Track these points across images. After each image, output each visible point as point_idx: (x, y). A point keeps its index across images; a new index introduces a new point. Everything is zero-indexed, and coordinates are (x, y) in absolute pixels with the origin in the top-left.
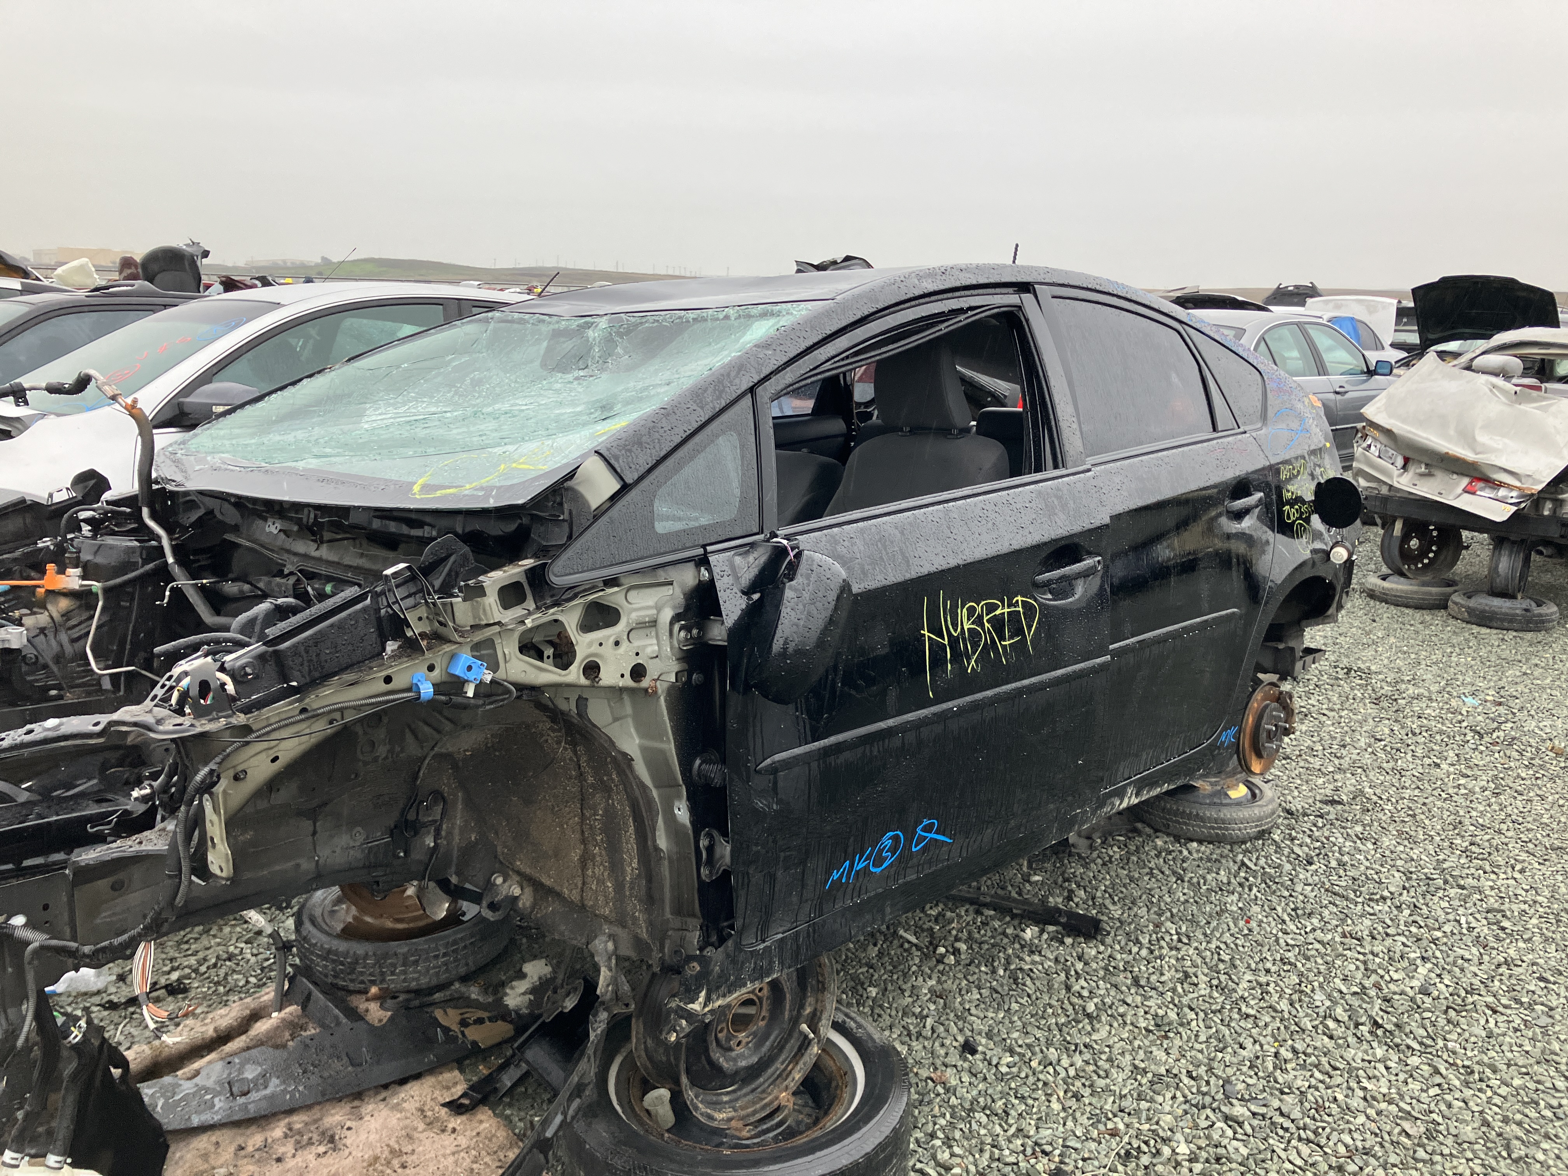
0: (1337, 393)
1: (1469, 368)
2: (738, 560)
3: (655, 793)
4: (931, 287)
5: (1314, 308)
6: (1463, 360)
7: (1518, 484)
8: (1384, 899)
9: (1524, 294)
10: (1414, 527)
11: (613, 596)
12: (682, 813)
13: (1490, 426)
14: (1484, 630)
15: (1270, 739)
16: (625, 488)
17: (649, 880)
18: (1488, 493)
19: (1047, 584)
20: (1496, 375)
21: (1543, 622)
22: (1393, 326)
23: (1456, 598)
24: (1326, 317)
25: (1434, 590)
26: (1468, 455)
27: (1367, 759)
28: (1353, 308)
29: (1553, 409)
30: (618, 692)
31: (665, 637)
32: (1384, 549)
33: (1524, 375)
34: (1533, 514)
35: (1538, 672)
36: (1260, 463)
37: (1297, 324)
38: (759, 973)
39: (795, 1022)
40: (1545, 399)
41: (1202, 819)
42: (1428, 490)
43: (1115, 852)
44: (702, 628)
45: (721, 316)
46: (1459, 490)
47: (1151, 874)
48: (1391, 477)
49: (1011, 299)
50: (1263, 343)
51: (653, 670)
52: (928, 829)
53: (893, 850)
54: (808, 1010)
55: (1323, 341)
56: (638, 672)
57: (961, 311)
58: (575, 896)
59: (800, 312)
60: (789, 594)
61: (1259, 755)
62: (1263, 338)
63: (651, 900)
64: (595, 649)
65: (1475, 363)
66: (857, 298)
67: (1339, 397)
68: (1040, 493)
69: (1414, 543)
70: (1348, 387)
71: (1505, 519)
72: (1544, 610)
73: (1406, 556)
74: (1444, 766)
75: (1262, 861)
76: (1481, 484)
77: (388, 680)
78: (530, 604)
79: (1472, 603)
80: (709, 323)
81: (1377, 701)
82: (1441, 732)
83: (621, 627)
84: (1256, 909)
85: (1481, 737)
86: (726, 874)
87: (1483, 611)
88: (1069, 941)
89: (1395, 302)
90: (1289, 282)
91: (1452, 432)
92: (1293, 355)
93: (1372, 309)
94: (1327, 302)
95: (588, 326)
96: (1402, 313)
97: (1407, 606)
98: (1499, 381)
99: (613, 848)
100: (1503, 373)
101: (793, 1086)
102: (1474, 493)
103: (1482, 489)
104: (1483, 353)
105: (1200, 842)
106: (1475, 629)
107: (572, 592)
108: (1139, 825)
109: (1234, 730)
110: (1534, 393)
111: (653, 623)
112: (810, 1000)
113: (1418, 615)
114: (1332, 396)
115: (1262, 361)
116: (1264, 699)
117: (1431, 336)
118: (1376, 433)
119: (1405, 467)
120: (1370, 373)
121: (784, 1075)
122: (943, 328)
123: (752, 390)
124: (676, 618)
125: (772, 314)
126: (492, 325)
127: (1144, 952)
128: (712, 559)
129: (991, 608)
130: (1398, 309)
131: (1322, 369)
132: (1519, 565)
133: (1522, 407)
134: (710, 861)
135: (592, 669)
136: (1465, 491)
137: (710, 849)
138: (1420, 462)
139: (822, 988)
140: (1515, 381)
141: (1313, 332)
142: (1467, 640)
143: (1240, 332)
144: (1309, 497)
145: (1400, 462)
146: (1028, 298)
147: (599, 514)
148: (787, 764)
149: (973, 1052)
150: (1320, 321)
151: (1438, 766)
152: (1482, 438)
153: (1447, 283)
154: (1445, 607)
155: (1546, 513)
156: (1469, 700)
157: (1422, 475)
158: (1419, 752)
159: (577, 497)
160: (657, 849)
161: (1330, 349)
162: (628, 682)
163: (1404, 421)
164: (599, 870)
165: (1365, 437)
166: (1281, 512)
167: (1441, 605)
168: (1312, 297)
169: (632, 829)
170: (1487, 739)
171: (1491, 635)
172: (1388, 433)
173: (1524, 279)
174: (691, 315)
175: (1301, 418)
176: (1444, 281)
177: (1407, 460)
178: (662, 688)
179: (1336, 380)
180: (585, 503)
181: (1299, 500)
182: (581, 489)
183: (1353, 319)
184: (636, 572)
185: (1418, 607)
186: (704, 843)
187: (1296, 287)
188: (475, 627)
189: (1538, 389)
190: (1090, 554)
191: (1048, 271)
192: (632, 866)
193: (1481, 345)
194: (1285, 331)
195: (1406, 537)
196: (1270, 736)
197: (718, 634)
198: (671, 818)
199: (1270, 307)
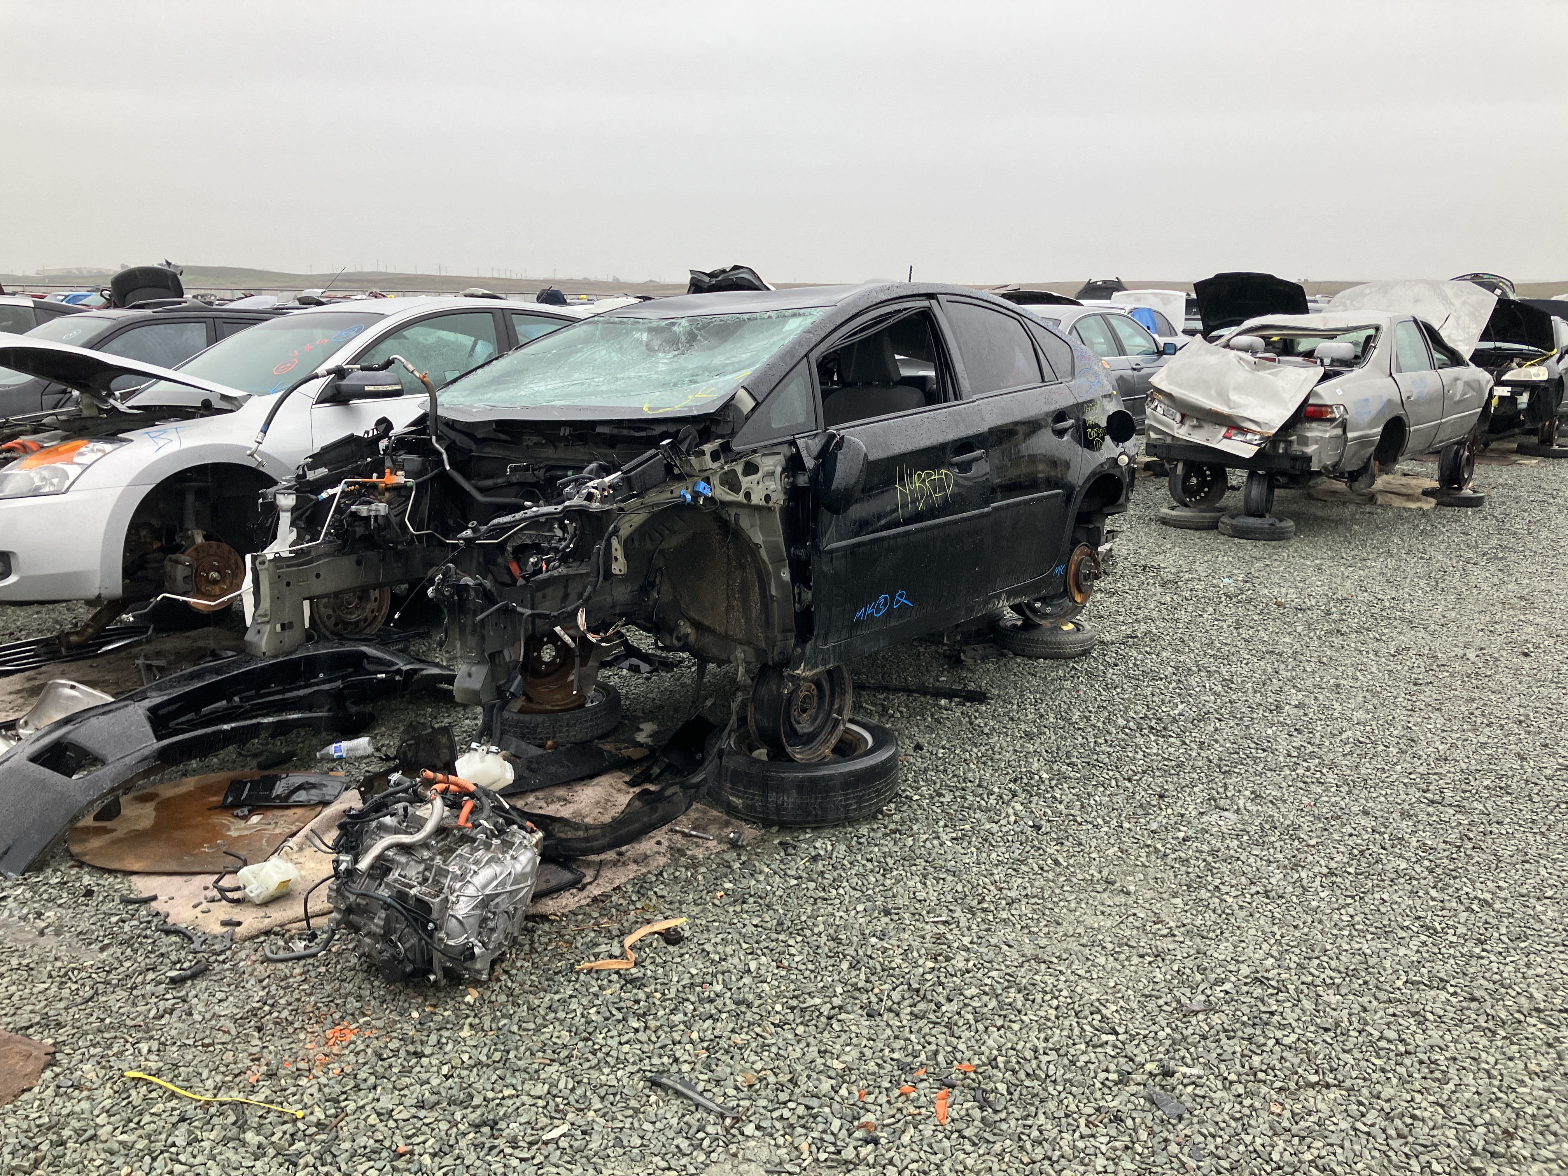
0: (1134, 369)
1: (1227, 346)
2: (810, 442)
3: (770, 566)
4: (885, 298)
5: (1120, 301)
6: (1223, 340)
7: (1259, 429)
8: (1161, 679)
9: (1282, 288)
10: (1192, 467)
11: (757, 459)
12: (786, 575)
13: (1238, 388)
14: (1242, 541)
15: (1085, 580)
16: (758, 404)
17: (767, 614)
18: (1240, 438)
19: (957, 465)
20: (1247, 351)
21: (1283, 533)
22: (1184, 316)
23: (1223, 519)
24: (1128, 309)
25: (1208, 514)
26: (1224, 410)
27: (1155, 614)
28: (1150, 300)
29: (1282, 374)
30: (757, 508)
31: (778, 481)
32: (1172, 489)
33: (1266, 351)
34: (1272, 453)
35: (1275, 564)
36: (1071, 402)
37: (1101, 315)
38: (825, 662)
39: (830, 713)
40: (1275, 367)
41: (1046, 643)
42: (1199, 438)
43: (990, 666)
44: (794, 477)
45: (766, 316)
46: (1221, 437)
47: (1015, 675)
48: (1172, 429)
49: (926, 303)
50: (1074, 332)
51: (774, 497)
52: (901, 596)
53: (885, 605)
54: (836, 706)
55: (1124, 330)
56: (767, 498)
57: (900, 311)
58: (722, 630)
59: (818, 315)
60: (840, 456)
61: (1080, 591)
62: (1074, 327)
63: (768, 624)
64: (749, 485)
65: (1231, 342)
66: (848, 305)
67: (1136, 373)
68: (950, 413)
69: (1194, 481)
70: (1142, 365)
71: (1252, 455)
72: (1284, 524)
73: (1189, 491)
74: (1205, 615)
75: (1085, 666)
76: (1234, 432)
77: (672, 492)
78: (722, 461)
79: (1234, 522)
80: (759, 321)
81: (1163, 585)
82: (1204, 597)
83: (760, 474)
84: (1081, 686)
85: (1231, 599)
86: (809, 607)
87: (1242, 527)
88: (968, 704)
89: (1184, 294)
90: (1098, 277)
91: (1213, 393)
92: (1100, 341)
93: (1166, 301)
94: (1128, 296)
95: (673, 324)
96: (1189, 303)
97: (1190, 529)
98: (1247, 356)
99: (745, 601)
100: (1250, 349)
101: (831, 747)
102: (1230, 438)
103: (1235, 435)
104: (1237, 335)
105: (1045, 659)
106: (1236, 540)
107: (740, 455)
108: (1005, 651)
109: (1063, 567)
110: (1268, 363)
111: (773, 474)
112: (837, 701)
113: (1197, 534)
114: (1130, 372)
115: (1074, 340)
116: (1081, 554)
117: (1212, 324)
118: (1161, 397)
119: (1182, 422)
120: (1160, 353)
121: (827, 741)
122: (891, 321)
123: (806, 355)
124: (784, 470)
125: (799, 315)
126: (600, 326)
127: (1015, 707)
128: (798, 441)
129: (930, 475)
130: (1187, 300)
131: (1122, 351)
132: (1265, 491)
133: (1260, 373)
134: (800, 601)
135: (748, 495)
136: (1224, 437)
137: (799, 594)
138: (1193, 417)
139: (843, 692)
140: (1259, 355)
141: (1114, 322)
142: (1230, 548)
143: (1057, 322)
144: (1104, 424)
145: (1178, 417)
146: (933, 302)
147: (747, 418)
148: (837, 550)
149: (922, 749)
150: (1122, 312)
151: (1201, 616)
152: (1234, 397)
153: (1221, 279)
154: (1217, 528)
155: (1281, 451)
156: (1227, 580)
157: (1194, 427)
158: (1190, 609)
159: (737, 410)
160: (771, 595)
161: (1131, 336)
162: (763, 503)
163: (1180, 387)
164: (736, 614)
165: (1153, 400)
166: (1086, 433)
167: (1212, 526)
168: (1118, 290)
169: (757, 588)
170: (1235, 600)
171: (1248, 544)
172: (1169, 396)
173: (1281, 274)
174: (745, 317)
175: (1096, 375)
176: (1218, 277)
177: (1183, 416)
178: (777, 507)
179: (1134, 359)
180: (741, 411)
181: (1097, 425)
182: (738, 405)
183: (1150, 310)
184: (765, 447)
185: (1197, 529)
186: (796, 591)
187: (1104, 282)
188: (701, 471)
189: (1273, 360)
190: (979, 448)
191: (943, 286)
192: (756, 608)
193: (1234, 329)
194: (1091, 321)
195: (1186, 477)
196: (1086, 577)
197: (802, 480)
198: (779, 578)
199: (1081, 301)
